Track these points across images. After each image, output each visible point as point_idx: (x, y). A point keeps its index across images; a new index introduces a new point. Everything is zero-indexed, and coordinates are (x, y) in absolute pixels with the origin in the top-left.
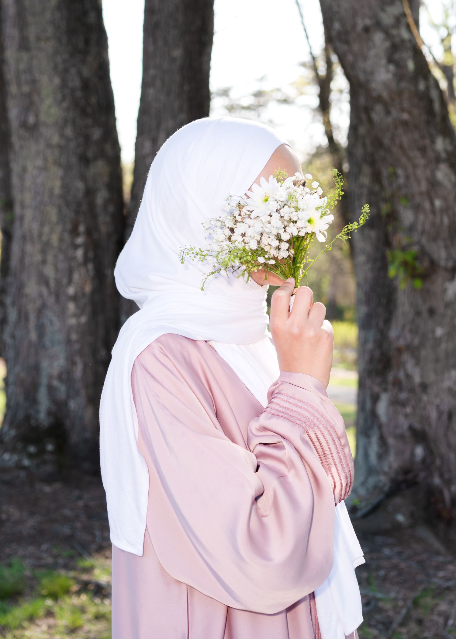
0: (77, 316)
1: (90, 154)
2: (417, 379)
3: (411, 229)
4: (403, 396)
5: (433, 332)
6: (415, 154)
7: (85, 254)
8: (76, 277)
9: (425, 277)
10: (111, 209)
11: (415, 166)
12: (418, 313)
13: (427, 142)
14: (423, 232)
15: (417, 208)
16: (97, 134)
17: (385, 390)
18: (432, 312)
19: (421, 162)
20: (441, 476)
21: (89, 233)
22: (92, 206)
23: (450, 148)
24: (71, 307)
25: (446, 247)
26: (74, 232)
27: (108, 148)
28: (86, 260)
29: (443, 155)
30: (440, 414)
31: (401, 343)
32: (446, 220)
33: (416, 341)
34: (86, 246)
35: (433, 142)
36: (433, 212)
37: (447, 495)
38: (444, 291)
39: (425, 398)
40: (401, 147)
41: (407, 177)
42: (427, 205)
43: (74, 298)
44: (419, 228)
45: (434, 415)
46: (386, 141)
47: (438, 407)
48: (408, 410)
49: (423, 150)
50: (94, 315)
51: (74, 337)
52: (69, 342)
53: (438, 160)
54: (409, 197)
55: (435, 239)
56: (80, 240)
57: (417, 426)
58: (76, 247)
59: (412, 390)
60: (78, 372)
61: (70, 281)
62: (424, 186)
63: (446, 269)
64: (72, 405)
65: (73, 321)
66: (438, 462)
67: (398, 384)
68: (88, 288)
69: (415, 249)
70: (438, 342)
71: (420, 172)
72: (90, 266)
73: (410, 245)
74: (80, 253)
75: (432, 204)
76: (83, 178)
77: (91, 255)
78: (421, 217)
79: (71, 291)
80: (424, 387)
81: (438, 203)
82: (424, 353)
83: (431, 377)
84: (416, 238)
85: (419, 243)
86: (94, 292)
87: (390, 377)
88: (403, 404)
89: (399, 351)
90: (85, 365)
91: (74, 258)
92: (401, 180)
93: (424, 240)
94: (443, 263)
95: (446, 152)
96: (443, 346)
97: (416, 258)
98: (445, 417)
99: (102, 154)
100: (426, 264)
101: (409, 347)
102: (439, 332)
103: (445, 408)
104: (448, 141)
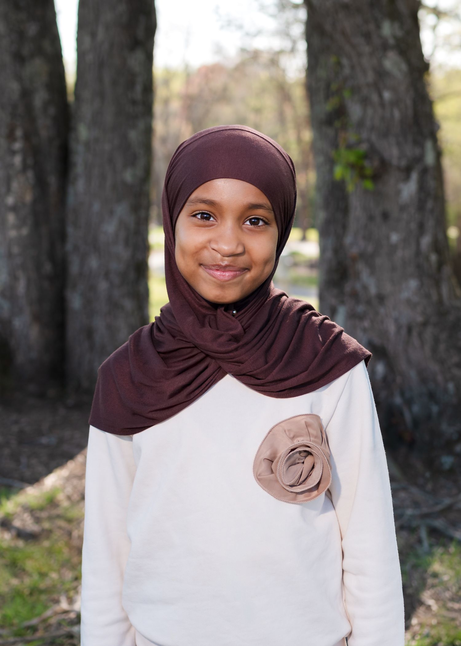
0: (18, 227)
1: (26, 51)
2: (373, 290)
3: (360, 124)
4: (361, 308)
5: (388, 238)
6: (359, 40)
7: (24, 161)
8: (15, 185)
9: (376, 177)
10: (52, 111)
11: (360, 55)
12: (371, 218)
13: (372, 27)
14: (372, 128)
15: (365, 102)
16: (32, 29)
17: (342, 302)
18: (385, 216)
19: (366, 49)
20: (402, 394)
21: (27, 137)
22: (29, 108)
23: (399, 33)
24: (11, 218)
25: (399, 144)
26: (11, 137)
27: (47, 45)
28: (25, 168)
29: (391, 41)
30: (399, 328)
31: (354, 251)
32: (397, 114)
33: (370, 249)
34: (24, 153)
35: (379, 27)
36: (382, 104)
37: (408, 417)
38: (398, 192)
39: (382, 311)
40: (344, 33)
41: (353, 67)
42: (375, 98)
43: (14, 209)
44: (368, 123)
45: (392, 329)
46: (328, 27)
47: (396, 321)
48: (366, 324)
49: (367, 36)
50: (36, 225)
51: (16, 250)
52: (10, 255)
53: (385, 47)
54: (355, 90)
55: (385, 134)
56: (17, 146)
57: (377, 341)
58: (13, 153)
59: (369, 302)
60: (21, 287)
61: (9, 190)
62: (371, 77)
63: (399, 168)
64: (18, 323)
65: (13, 233)
66: (399, 379)
67: (355, 295)
68: (28, 198)
69: (364, 147)
70: (393, 248)
71: (365, 61)
72: (30, 174)
73: (360, 142)
74: (18, 160)
75: (381, 96)
76: (19, 78)
77: (30, 161)
78: (370, 112)
79: (10, 200)
80: (381, 298)
81: (387, 95)
82: (378, 261)
83: (388, 288)
84: (365, 135)
85: (369, 140)
86: (35, 202)
87: (348, 288)
88: (361, 317)
89: (354, 260)
90: (29, 281)
91: (12, 165)
92: (347, 71)
93: (374, 138)
94: (395, 162)
95: (395, 37)
96: (400, 254)
97: (365, 156)
98: (404, 331)
99: (39, 51)
100: (376, 163)
101: (363, 256)
102: (395, 238)
103: (404, 321)
104: (396, 25)
